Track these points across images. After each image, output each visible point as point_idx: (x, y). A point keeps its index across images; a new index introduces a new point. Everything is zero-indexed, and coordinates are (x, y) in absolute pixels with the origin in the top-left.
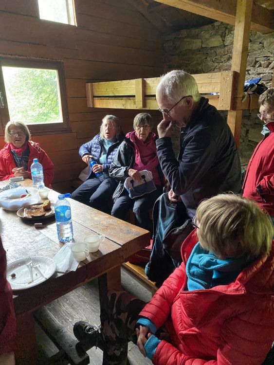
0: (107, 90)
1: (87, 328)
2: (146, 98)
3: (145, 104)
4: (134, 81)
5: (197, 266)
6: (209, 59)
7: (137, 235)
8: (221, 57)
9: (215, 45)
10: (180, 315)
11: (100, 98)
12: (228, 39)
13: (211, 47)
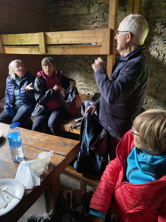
0: (14, 40)
1: (38, 219)
2: (48, 46)
3: (47, 51)
4: (37, 34)
5: (145, 163)
6: (80, 22)
7: (72, 146)
8: (88, 21)
9: (84, 13)
10: (124, 199)
11: (9, 46)
12: (92, 9)
13: (81, 15)
